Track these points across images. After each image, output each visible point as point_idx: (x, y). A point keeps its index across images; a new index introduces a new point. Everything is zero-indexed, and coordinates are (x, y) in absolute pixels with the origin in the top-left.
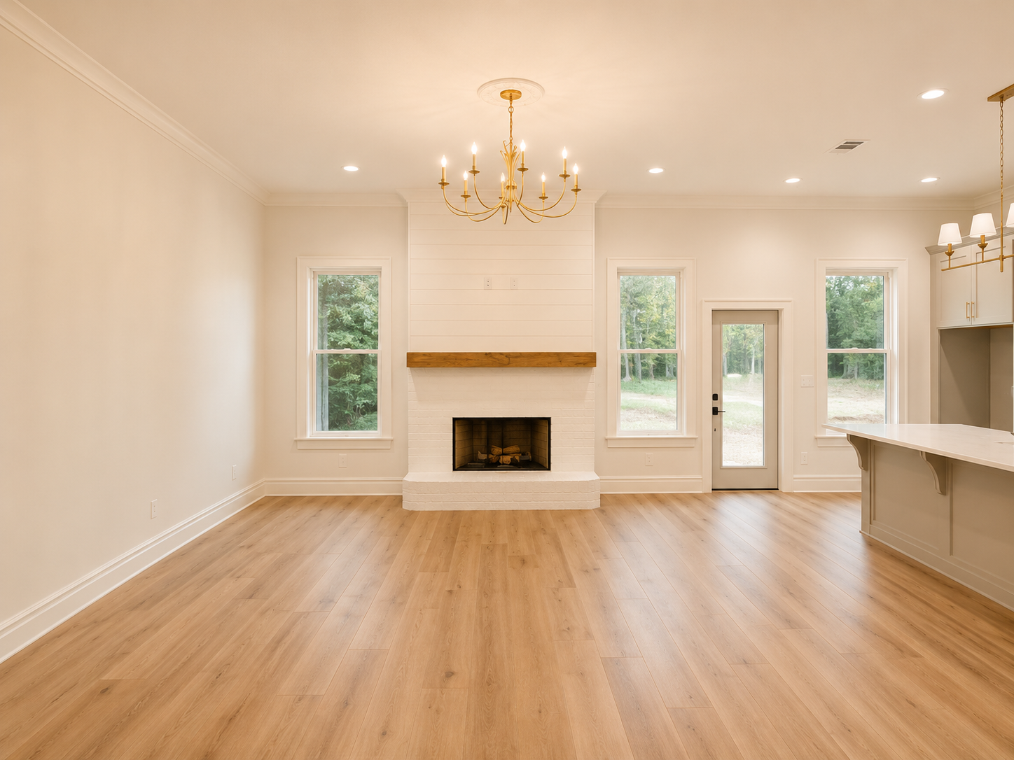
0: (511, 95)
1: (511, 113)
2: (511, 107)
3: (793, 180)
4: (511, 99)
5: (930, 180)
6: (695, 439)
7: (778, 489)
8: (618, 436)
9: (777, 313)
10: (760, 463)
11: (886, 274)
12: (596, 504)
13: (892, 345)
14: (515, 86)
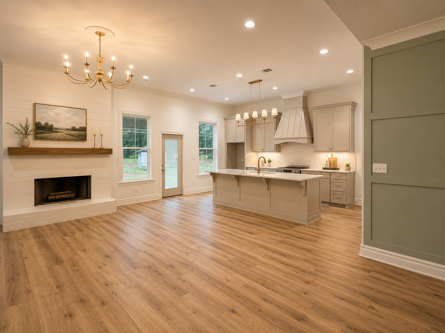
0: (100, 34)
1: (100, 42)
2: (100, 39)
3: (192, 90)
4: (100, 36)
5: (227, 99)
6: (155, 180)
7: (182, 195)
8: (123, 182)
9: (182, 136)
10: (177, 187)
11: (215, 124)
12: (115, 210)
13: (215, 146)
14: (101, 30)
